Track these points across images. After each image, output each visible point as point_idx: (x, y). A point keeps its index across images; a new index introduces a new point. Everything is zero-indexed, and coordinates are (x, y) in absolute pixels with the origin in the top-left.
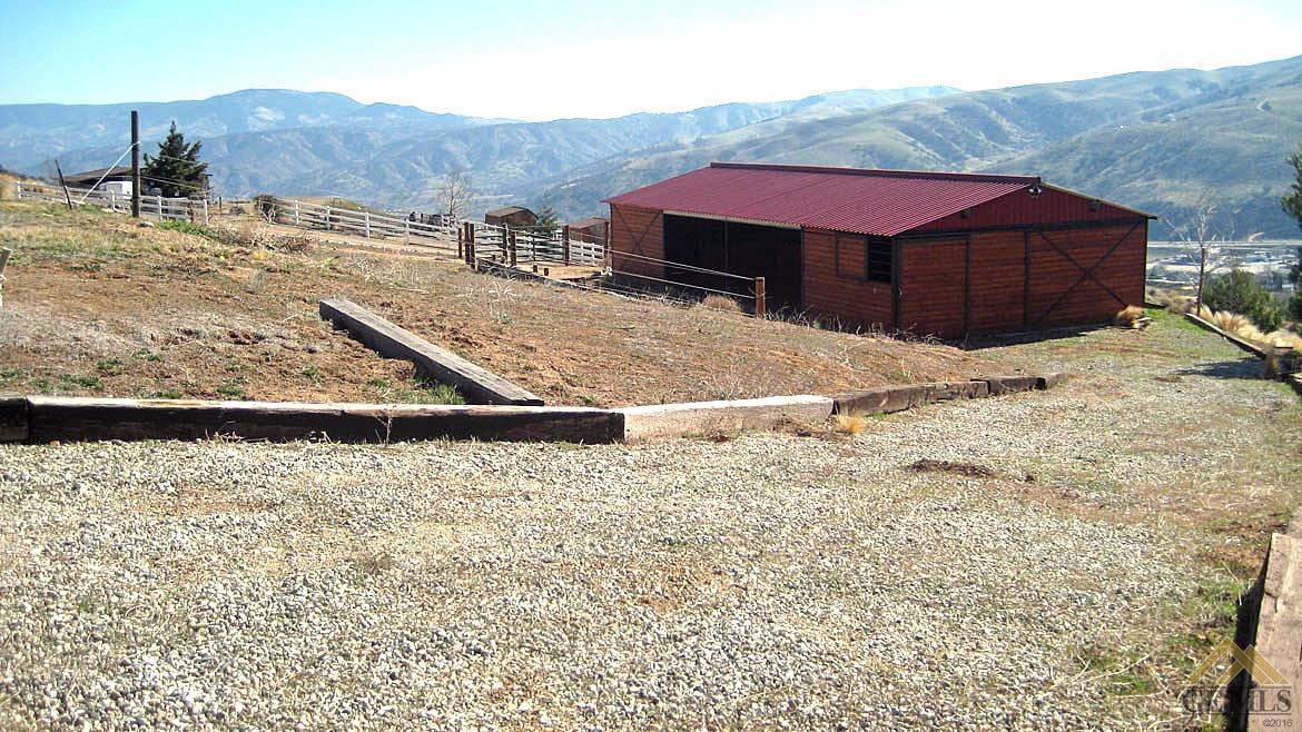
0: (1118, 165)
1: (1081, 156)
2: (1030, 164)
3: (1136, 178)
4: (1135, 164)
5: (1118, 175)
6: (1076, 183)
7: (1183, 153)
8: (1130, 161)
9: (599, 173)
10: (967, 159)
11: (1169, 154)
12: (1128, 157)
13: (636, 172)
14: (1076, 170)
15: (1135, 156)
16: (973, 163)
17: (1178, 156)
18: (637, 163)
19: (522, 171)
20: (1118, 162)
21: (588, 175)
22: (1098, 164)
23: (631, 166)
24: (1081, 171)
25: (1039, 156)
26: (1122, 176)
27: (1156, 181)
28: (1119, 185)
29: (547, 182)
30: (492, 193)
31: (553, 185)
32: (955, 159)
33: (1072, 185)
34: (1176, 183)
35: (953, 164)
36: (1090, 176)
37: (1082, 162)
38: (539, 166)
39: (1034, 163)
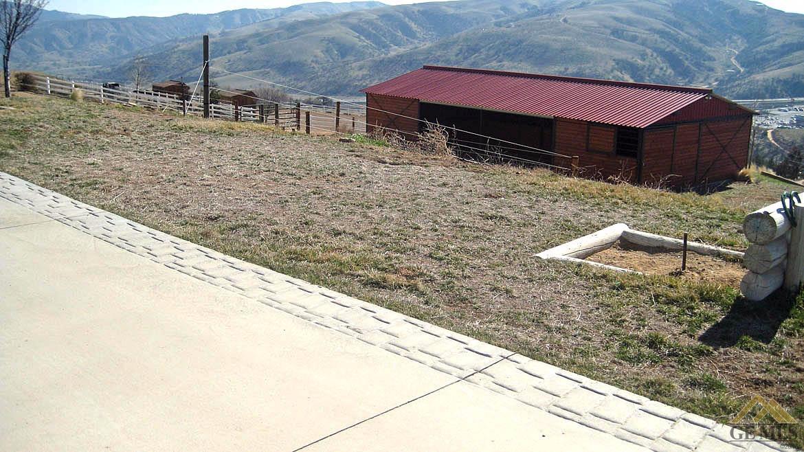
0: (481, 52)
1: (460, 47)
2: (429, 51)
3: (492, 61)
4: (492, 52)
5: (481, 59)
6: (457, 63)
7: (519, 46)
8: (488, 51)
9: (159, 52)
10: (391, 47)
11: (511, 47)
12: (487, 48)
13: (183, 52)
14: (457, 55)
15: (491, 47)
16: (395, 50)
17: (516, 48)
18: (184, 46)
19: (107, 50)
20: (482, 50)
21: (151, 54)
22: (470, 51)
23: (179, 48)
24: (460, 55)
25: (436, 46)
26: (484, 60)
27: (504, 63)
28: (482, 64)
29: (125, 57)
30: (88, 64)
31: (128, 59)
32: (384, 47)
33: (455, 64)
34: (516, 64)
35: (383, 50)
36: (465, 58)
37: (461, 50)
38: (119, 47)
39: (432, 50)
